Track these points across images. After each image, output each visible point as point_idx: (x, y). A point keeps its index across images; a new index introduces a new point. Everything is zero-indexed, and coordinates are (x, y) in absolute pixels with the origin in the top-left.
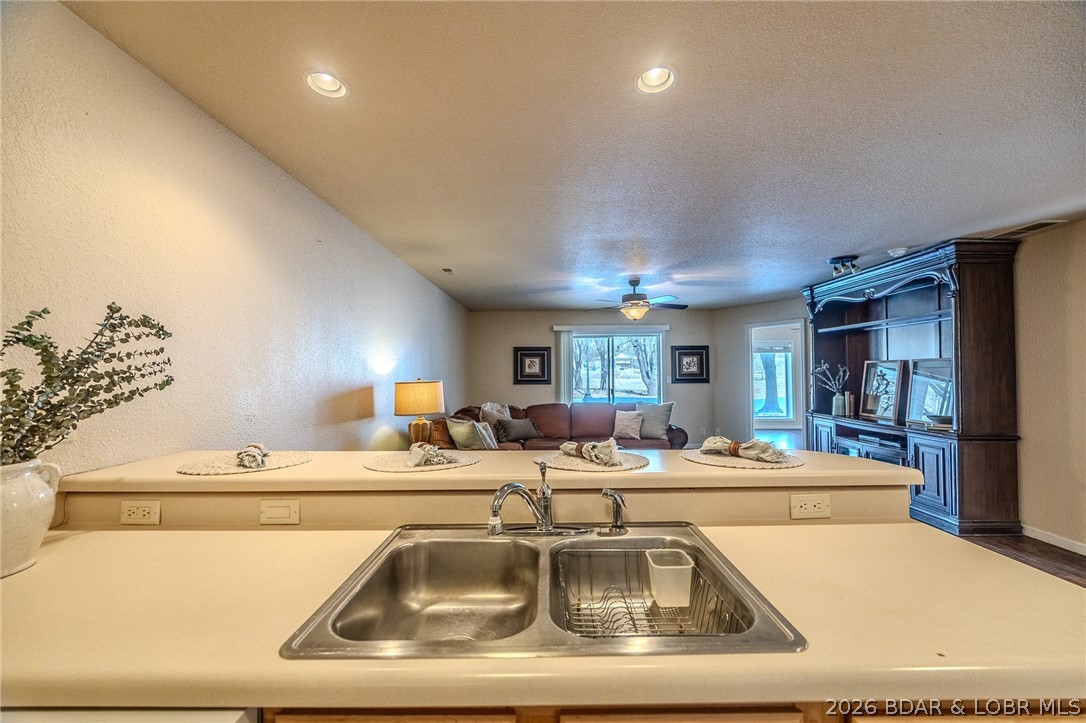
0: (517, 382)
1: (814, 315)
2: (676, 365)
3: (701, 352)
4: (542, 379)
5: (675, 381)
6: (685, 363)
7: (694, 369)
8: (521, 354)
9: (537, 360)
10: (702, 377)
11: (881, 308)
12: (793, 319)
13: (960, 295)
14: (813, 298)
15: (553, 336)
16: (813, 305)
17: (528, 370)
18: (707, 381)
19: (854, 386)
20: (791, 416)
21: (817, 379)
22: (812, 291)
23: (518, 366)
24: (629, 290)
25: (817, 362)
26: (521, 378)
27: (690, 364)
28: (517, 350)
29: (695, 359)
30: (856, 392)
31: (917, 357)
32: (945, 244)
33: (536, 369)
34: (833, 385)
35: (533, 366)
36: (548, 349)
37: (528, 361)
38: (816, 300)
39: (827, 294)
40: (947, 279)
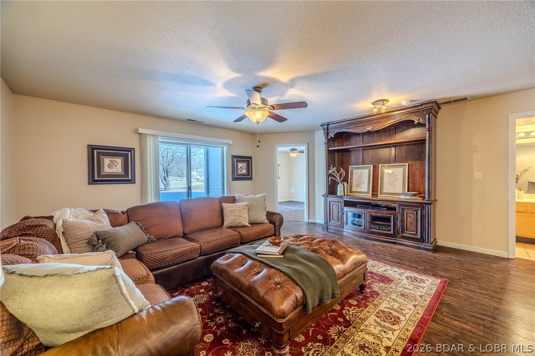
0: (93, 182)
1: (327, 140)
2: (234, 168)
3: (247, 160)
4: (126, 178)
5: (234, 179)
6: (239, 167)
7: (244, 171)
8: (96, 154)
9: (119, 160)
10: (248, 176)
11: (359, 139)
15: (137, 137)
16: (327, 134)
17: (107, 170)
18: (251, 179)
22: (328, 125)
23: (97, 165)
26: (96, 177)
27: (242, 168)
28: (92, 148)
29: (245, 165)
33: (118, 169)
34: (338, 179)
35: (114, 166)
36: (131, 150)
37: (107, 161)
38: (329, 131)
39: (340, 128)
40: (423, 121)
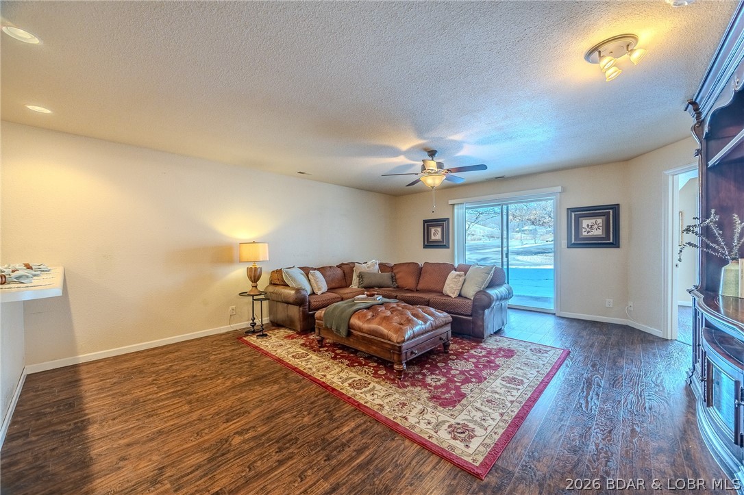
0: (425, 246)
2: (571, 228)
3: (611, 214)
4: (443, 244)
5: (572, 246)
6: (585, 225)
7: (598, 232)
8: (428, 224)
9: (439, 229)
10: (611, 239)
15: (449, 208)
17: (432, 237)
18: (616, 244)
23: (427, 234)
26: (429, 244)
27: (593, 227)
28: (425, 222)
29: (599, 221)
33: (438, 236)
35: (436, 234)
36: (447, 220)
37: (433, 230)
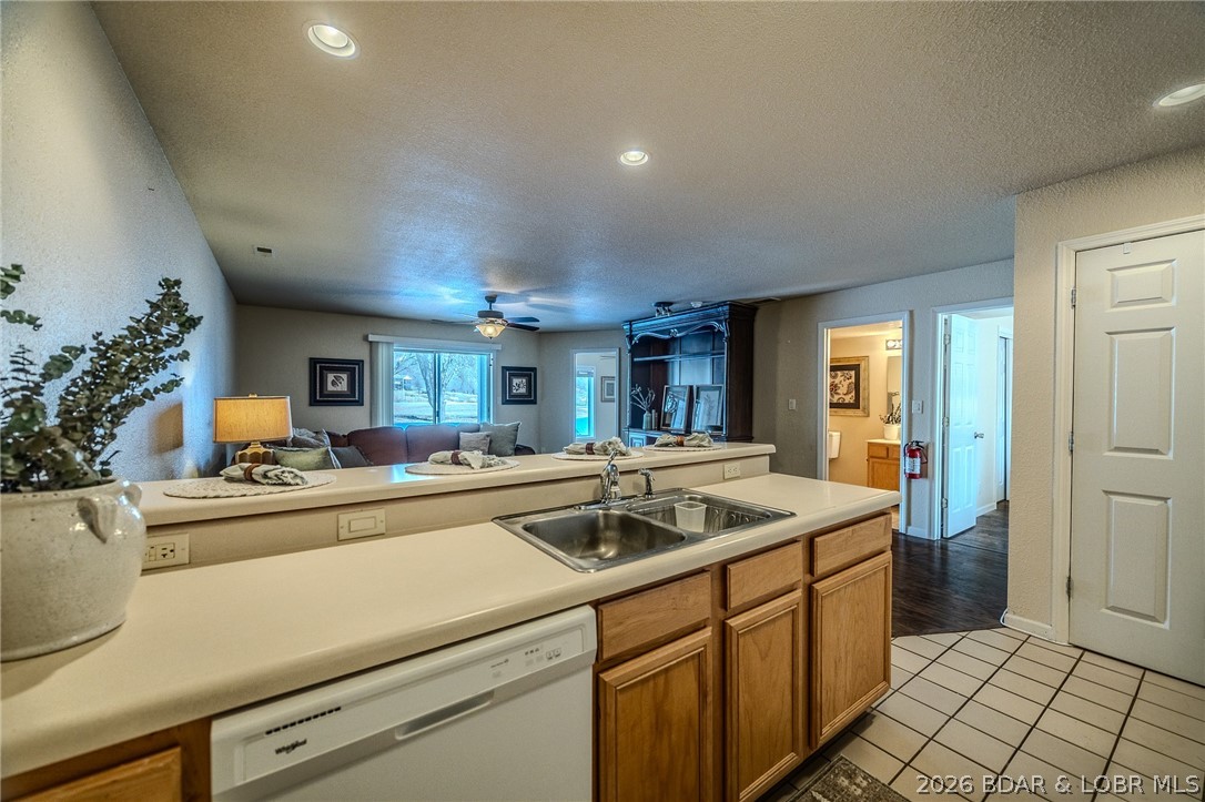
0: (314, 403)
1: (632, 346)
2: (506, 386)
3: (529, 373)
4: (352, 398)
5: (505, 402)
6: (514, 384)
7: (523, 390)
8: (319, 368)
9: (344, 376)
10: (529, 399)
11: (677, 345)
12: (611, 348)
13: (730, 340)
14: (631, 331)
15: (366, 347)
16: (631, 338)
17: (330, 388)
18: (534, 402)
19: (657, 406)
20: (592, 435)
21: (633, 400)
22: (631, 325)
23: (316, 382)
24: (485, 306)
25: (633, 385)
26: (320, 398)
27: (519, 387)
28: (314, 362)
29: (524, 381)
30: (659, 411)
31: (699, 384)
32: (724, 303)
33: (343, 386)
34: (644, 405)
36: (360, 363)
37: (331, 377)
38: (633, 333)
39: (643, 329)
40: (723, 329)
